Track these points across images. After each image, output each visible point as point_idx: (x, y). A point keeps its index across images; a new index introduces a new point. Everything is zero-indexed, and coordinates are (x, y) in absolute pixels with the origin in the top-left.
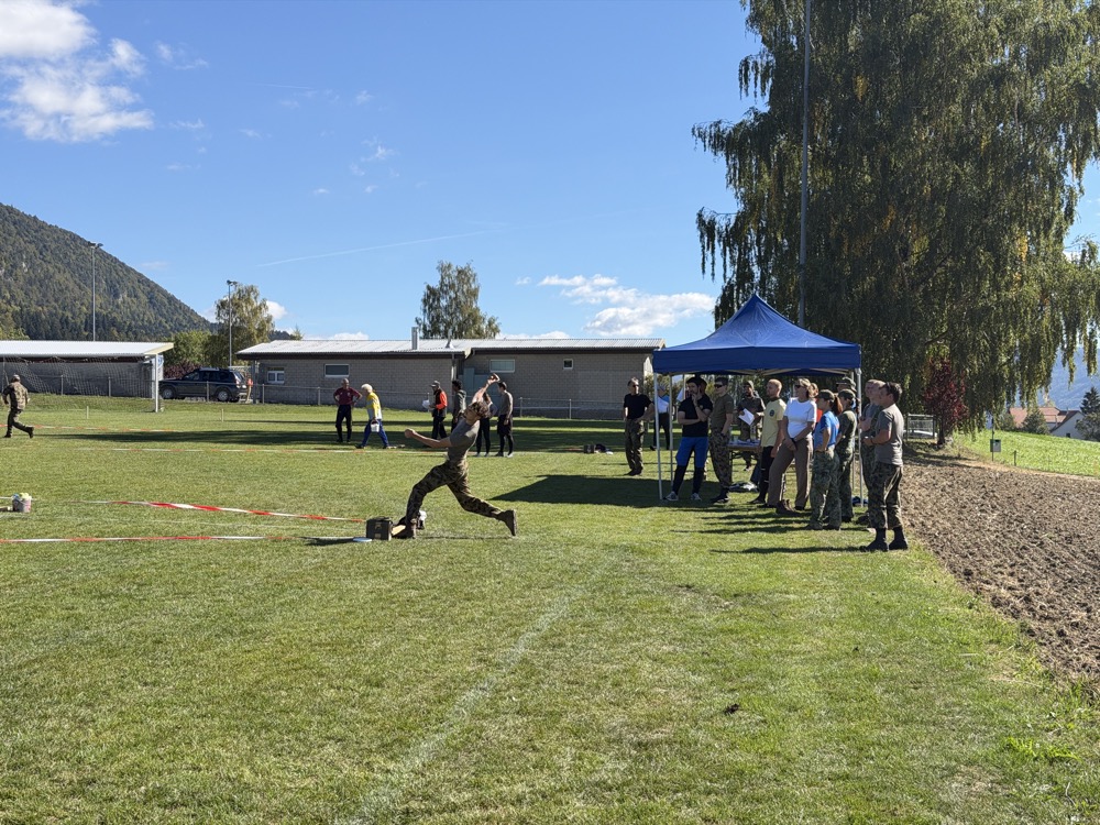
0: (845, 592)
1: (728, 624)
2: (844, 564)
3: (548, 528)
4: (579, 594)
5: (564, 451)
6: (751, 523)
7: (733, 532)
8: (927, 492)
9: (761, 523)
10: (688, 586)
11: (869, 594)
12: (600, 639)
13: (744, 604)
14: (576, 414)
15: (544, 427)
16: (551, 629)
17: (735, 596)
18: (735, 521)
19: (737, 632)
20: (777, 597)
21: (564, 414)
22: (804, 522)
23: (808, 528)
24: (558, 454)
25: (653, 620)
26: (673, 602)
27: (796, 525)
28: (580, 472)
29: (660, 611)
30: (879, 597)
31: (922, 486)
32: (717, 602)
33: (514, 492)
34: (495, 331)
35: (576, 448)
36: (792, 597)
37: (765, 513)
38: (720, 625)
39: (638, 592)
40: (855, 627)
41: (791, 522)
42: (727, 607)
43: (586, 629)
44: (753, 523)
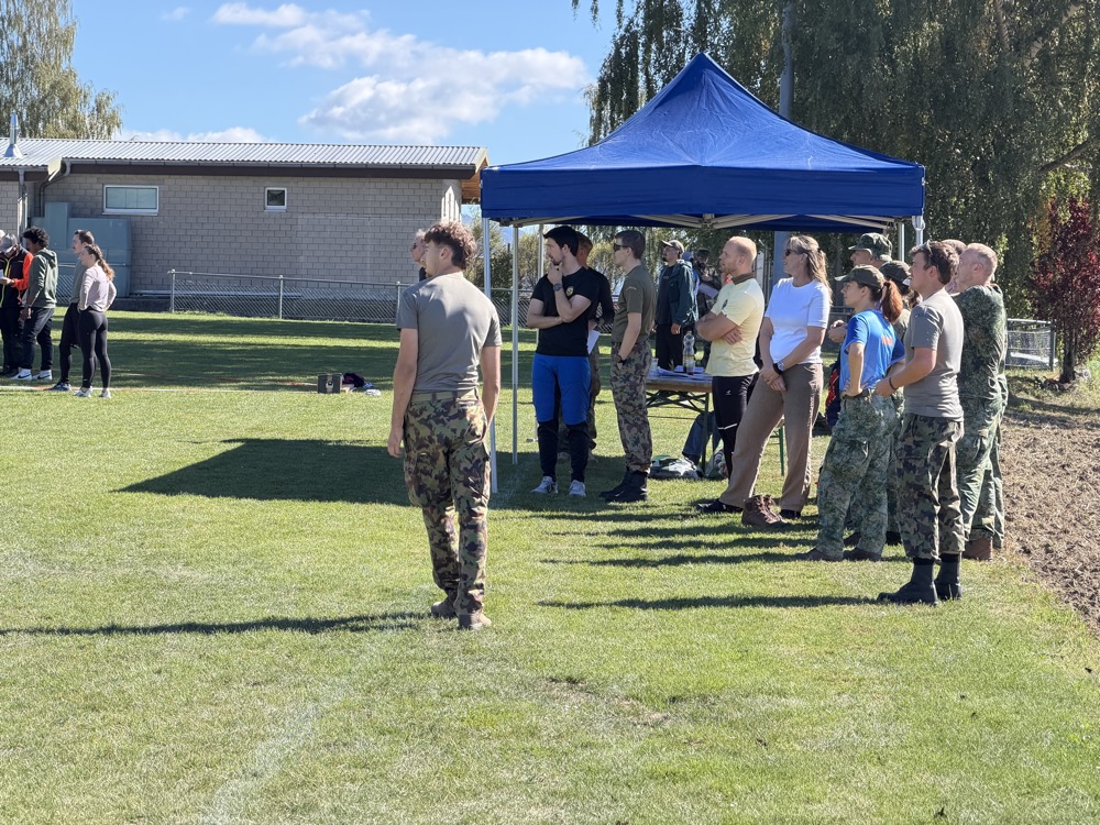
0: (904, 693)
1: (665, 760)
2: (895, 632)
3: (256, 554)
4: (339, 697)
5: (274, 388)
6: (691, 544)
7: (655, 564)
8: (1050, 482)
9: (712, 546)
10: (571, 680)
11: (955, 697)
12: (393, 794)
13: (694, 719)
14: (294, 307)
15: (225, 333)
16: (283, 774)
17: (674, 700)
18: (658, 540)
19: (685, 779)
20: (762, 704)
21: (268, 306)
22: (805, 542)
23: (815, 556)
24: (261, 395)
25: (503, 751)
26: (541, 714)
27: (788, 550)
28: (314, 434)
29: (516, 732)
30: (975, 702)
31: (1037, 468)
32: (637, 714)
33: (174, 474)
34: (111, 123)
35: (299, 380)
36: (793, 702)
37: (718, 523)
38: (648, 763)
39: (464, 692)
40: (931, 766)
41: (775, 543)
42: (657, 724)
43: (360, 773)
44: (697, 545)
